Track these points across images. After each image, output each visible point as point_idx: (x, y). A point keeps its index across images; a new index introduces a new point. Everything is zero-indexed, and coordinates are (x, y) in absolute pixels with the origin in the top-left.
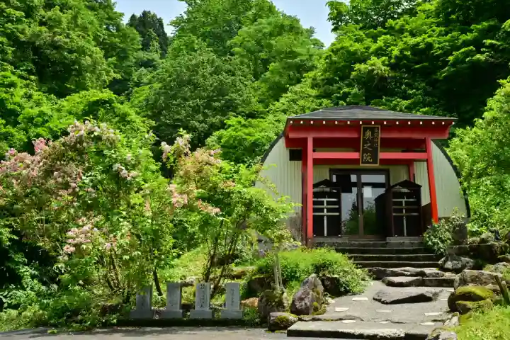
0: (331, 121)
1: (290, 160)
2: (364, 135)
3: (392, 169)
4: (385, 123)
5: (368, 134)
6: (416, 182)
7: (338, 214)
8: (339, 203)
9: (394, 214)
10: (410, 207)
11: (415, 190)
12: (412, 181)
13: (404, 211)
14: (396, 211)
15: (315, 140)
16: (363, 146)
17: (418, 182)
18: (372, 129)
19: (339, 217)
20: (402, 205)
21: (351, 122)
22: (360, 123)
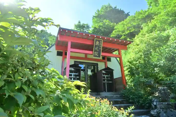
1: (57, 55)
2: (95, 43)
4: (106, 38)
5: (98, 43)
8: (79, 76)
9: (103, 82)
11: (112, 72)
13: (106, 81)
16: (95, 48)
20: (105, 78)
22: (95, 36)
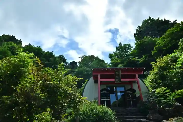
0: (105, 69)
2: (116, 73)
4: (122, 69)
6: (134, 89)
7: (109, 100)
9: (128, 100)
15: (101, 75)
16: (116, 77)
18: (118, 71)
19: (110, 101)
22: (114, 69)
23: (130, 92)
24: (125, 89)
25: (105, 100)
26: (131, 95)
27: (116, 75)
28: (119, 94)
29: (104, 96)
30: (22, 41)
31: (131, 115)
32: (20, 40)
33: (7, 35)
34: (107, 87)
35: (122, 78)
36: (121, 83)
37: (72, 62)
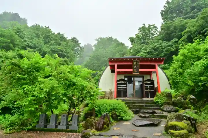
0: (122, 59)
1: (112, 73)
2: (134, 63)
3: (145, 76)
4: (141, 59)
8: (126, 86)
10: (150, 88)
11: (153, 82)
12: (152, 79)
14: (146, 89)
15: (117, 65)
16: (134, 67)
17: (153, 80)
18: (137, 61)
19: (126, 91)
21: (129, 59)
22: (132, 59)
23: (149, 82)
24: (143, 79)
25: (121, 91)
26: (149, 86)
27: (134, 65)
28: (137, 84)
29: (121, 86)
30: (27, 19)
31: (146, 106)
32: (25, 18)
33: (9, 12)
34: (125, 77)
35: (140, 69)
36: (139, 73)
37: (86, 44)
